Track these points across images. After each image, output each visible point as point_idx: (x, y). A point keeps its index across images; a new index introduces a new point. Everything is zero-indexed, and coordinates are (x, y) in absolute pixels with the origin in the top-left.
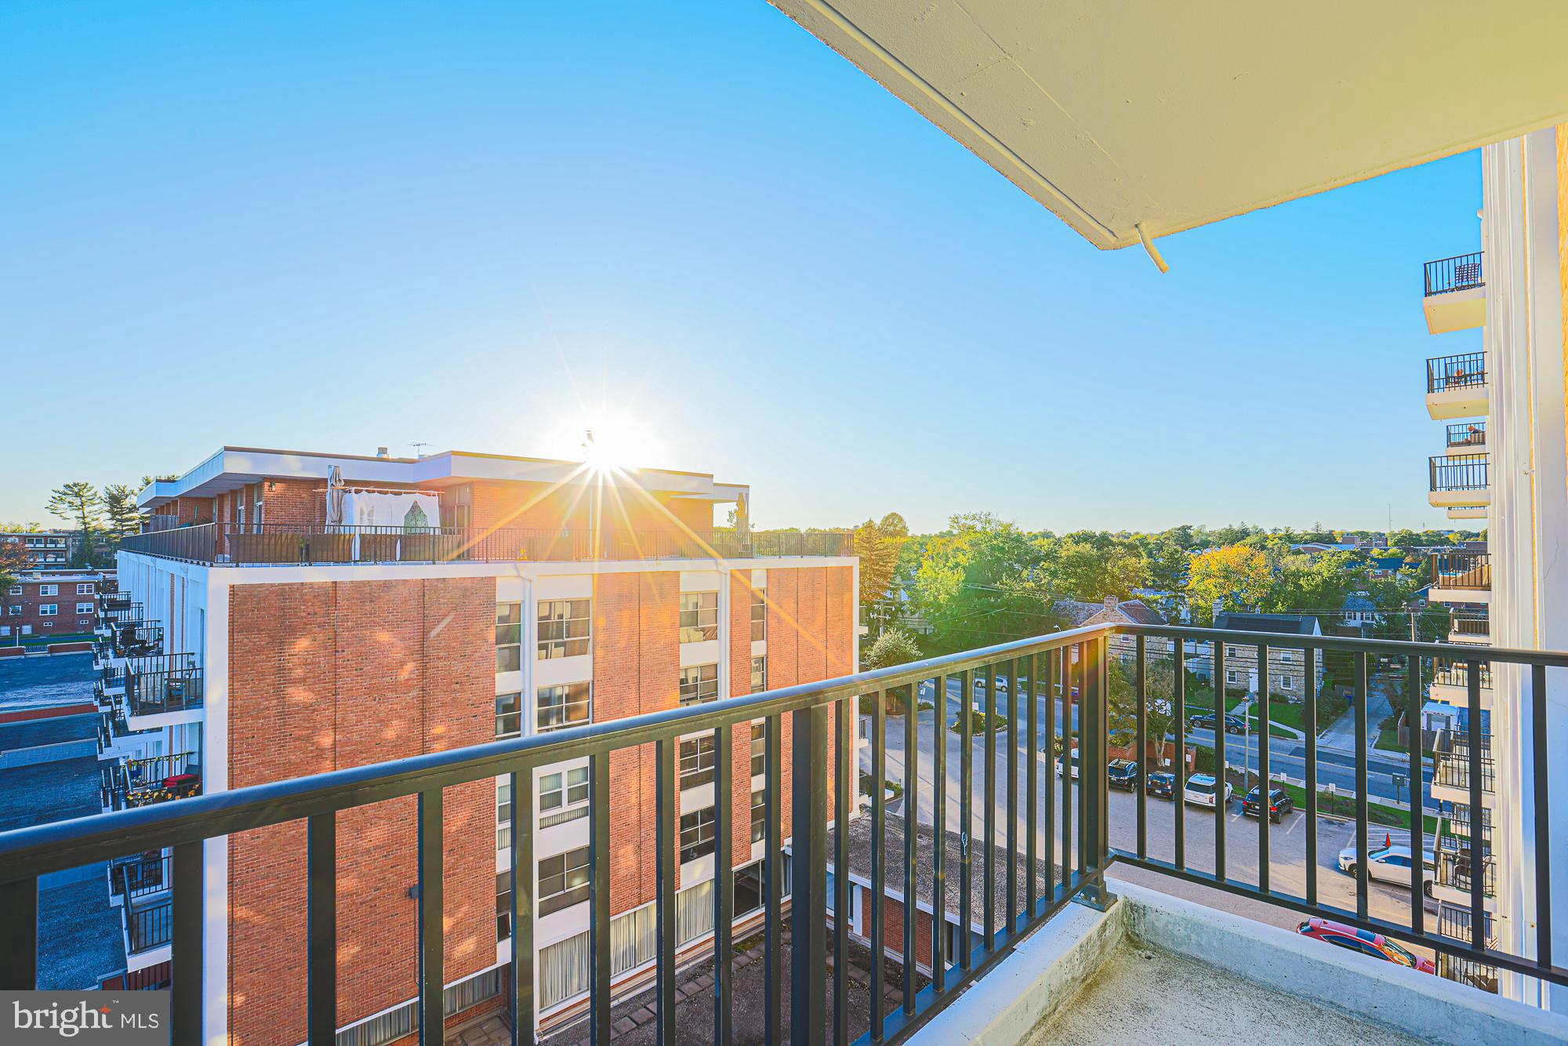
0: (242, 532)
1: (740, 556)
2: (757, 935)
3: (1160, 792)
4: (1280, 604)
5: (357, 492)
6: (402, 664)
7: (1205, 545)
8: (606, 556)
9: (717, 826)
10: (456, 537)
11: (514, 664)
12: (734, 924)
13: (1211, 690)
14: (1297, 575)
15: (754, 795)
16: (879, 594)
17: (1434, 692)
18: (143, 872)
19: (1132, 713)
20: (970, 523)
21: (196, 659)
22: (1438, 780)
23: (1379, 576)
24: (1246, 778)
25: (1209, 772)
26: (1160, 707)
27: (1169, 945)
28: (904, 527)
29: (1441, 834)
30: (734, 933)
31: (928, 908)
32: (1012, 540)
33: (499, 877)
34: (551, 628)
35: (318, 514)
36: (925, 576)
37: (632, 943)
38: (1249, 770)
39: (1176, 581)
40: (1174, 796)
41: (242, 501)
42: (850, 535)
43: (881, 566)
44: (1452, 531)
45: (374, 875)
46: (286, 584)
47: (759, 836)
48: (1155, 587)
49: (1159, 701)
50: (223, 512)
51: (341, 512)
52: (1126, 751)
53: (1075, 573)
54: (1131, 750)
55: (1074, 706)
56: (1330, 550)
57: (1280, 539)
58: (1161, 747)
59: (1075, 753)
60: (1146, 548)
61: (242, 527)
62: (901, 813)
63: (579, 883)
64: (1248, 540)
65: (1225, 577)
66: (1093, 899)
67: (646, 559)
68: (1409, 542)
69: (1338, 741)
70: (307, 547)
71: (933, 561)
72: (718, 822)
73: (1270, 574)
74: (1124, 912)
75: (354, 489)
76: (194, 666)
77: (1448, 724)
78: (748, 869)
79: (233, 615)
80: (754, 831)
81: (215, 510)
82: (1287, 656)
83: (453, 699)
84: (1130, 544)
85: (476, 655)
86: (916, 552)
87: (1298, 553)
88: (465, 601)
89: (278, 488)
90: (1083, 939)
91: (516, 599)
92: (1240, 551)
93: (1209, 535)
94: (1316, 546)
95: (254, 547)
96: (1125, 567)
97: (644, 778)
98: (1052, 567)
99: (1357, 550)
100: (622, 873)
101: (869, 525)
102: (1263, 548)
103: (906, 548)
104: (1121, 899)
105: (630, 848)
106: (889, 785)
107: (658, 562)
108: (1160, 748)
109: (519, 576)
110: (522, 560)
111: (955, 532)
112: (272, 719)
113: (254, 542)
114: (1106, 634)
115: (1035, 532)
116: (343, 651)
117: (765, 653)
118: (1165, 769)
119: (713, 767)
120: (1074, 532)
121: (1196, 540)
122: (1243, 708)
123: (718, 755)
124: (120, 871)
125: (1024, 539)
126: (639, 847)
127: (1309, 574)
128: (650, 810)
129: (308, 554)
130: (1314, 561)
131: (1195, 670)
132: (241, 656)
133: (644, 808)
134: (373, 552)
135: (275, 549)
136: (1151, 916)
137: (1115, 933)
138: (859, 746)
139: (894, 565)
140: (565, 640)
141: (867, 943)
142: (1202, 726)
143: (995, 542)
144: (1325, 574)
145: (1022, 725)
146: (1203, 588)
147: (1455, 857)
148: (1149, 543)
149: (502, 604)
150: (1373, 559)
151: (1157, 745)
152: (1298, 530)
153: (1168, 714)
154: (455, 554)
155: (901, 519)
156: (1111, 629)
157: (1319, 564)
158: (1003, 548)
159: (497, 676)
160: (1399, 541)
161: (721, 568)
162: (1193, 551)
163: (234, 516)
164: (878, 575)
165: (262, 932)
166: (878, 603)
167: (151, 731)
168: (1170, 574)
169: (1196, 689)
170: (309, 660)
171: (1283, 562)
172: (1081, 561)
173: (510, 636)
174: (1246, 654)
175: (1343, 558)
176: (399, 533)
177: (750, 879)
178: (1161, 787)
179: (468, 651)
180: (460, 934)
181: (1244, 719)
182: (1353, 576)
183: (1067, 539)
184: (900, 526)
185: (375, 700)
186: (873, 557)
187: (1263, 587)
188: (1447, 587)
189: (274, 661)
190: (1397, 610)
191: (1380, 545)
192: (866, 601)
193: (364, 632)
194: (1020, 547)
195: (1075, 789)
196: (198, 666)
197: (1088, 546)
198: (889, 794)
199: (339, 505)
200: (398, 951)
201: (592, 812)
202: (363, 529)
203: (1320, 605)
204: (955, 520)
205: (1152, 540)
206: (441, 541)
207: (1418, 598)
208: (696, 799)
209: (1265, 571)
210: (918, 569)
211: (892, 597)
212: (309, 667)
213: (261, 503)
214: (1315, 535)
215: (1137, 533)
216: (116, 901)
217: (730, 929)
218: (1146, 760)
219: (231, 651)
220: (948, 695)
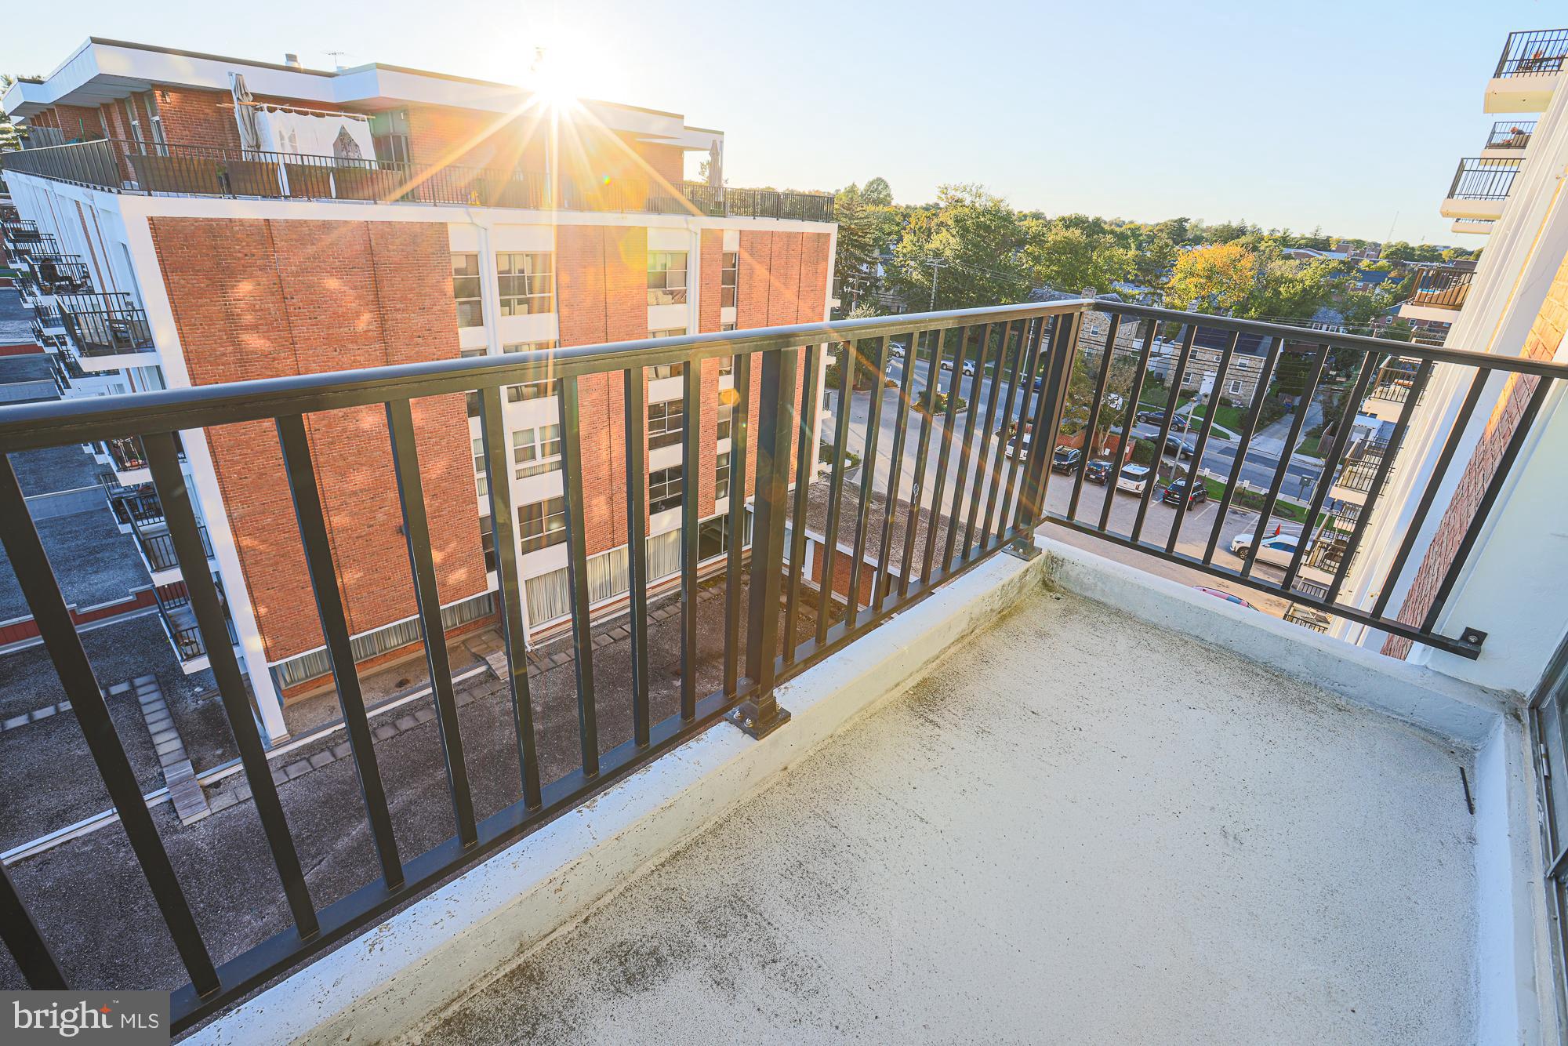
0: (144, 154)
1: (712, 214)
2: (718, 576)
3: (1094, 477)
4: (1253, 310)
5: (271, 110)
6: (358, 314)
7: (1197, 240)
8: (566, 206)
9: (685, 482)
10: (397, 175)
11: (477, 320)
12: (699, 566)
13: (1164, 389)
14: (1279, 281)
15: (719, 457)
16: (855, 267)
17: (1368, 405)
18: (143, 505)
19: (1085, 405)
20: (959, 195)
21: (133, 299)
22: (1340, 483)
23: (1359, 289)
24: (1174, 471)
25: (1142, 463)
26: (1112, 402)
27: (1078, 590)
28: (889, 195)
29: (1324, 528)
30: (699, 574)
31: (875, 563)
32: (999, 218)
33: (482, 520)
34: (512, 284)
35: (230, 137)
36: (905, 251)
37: (608, 578)
38: (1179, 464)
39: (1158, 277)
40: (1108, 481)
41: (133, 114)
42: (831, 200)
43: (860, 236)
44: (1448, 247)
45: (364, 514)
46: (212, 220)
47: (723, 493)
48: (1136, 282)
49: (1113, 396)
50: (114, 127)
51: (257, 135)
52: (1072, 439)
53: (1059, 260)
54: (1077, 438)
55: (1035, 396)
56: (1321, 257)
57: (1275, 241)
58: (1104, 437)
59: (1027, 438)
60: (1137, 240)
61: (142, 146)
62: (857, 480)
63: (556, 527)
64: (1243, 240)
65: (1209, 278)
66: (1021, 550)
67: (609, 211)
68: (1402, 255)
69: (1268, 444)
70: (226, 176)
71: (915, 235)
72: (686, 480)
73: (1253, 277)
74: (1045, 563)
75: (265, 105)
76: (133, 307)
77: (1367, 436)
78: (712, 521)
79: (160, 252)
80: (718, 489)
81: (104, 124)
82: (1244, 362)
83: (417, 353)
84: (1122, 233)
85: (436, 308)
86: (898, 224)
87: (1288, 257)
88: (416, 248)
89: (171, 98)
90: (1006, 580)
91: (472, 249)
92: (1233, 249)
93: (1204, 231)
94: (1308, 252)
95: (163, 173)
96: (1111, 258)
97: (614, 436)
98: (1037, 251)
99: (1346, 260)
100: (596, 520)
101: (852, 190)
102: (1255, 249)
103: (888, 219)
104: (1044, 552)
105: (602, 498)
106: (848, 456)
107: (624, 215)
108: (1103, 439)
109: (472, 223)
110: (473, 205)
111: (942, 205)
112: (233, 366)
113: (162, 166)
114: (1083, 309)
115: (1026, 211)
116: (292, 298)
117: (735, 320)
118: (1104, 458)
119: (681, 429)
120: (1066, 215)
121: (1190, 235)
122: (1188, 409)
123: (686, 417)
124: (121, 504)
125: (1014, 218)
126: (611, 498)
127: (1291, 281)
128: (620, 465)
129: (228, 185)
130: (1301, 267)
131: (1154, 369)
132: (182, 298)
133: (615, 465)
134: (304, 187)
135: (189, 177)
136: (1067, 567)
137: (1033, 580)
138: (824, 418)
139: (873, 236)
140: (528, 296)
141: (817, 587)
142: (1146, 422)
143: (982, 219)
144: (1307, 283)
145: (982, 409)
146: (1183, 287)
147: (1328, 545)
148: (1141, 235)
149: (458, 254)
150: (1359, 270)
151: (1101, 435)
152: (1295, 234)
153: (1119, 408)
154: (398, 194)
155: (887, 186)
156: (1089, 305)
157: (1305, 271)
158: (990, 227)
159: (460, 330)
160: (1392, 253)
161: (691, 227)
162: (1184, 246)
163: (129, 131)
164: (856, 246)
165: (269, 559)
166: (853, 277)
167: (109, 373)
168: (1153, 270)
169: (1150, 387)
170: (257, 306)
171: (1270, 266)
172: (1069, 247)
173: (469, 289)
174: (1207, 357)
175: (1330, 267)
176: (329, 165)
177: (714, 530)
178: (1096, 473)
179: (427, 303)
180: (450, 564)
181: (1186, 418)
182: (1333, 286)
183: (1058, 222)
184: (884, 193)
185: (336, 351)
186: (853, 226)
187: (1243, 290)
188: (1420, 303)
189: (220, 305)
190: (1363, 325)
191: (1372, 256)
192: (841, 274)
193: (311, 278)
194: (1008, 227)
195: (1020, 470)
196: (137, 307)
197: (1078, 232)
198: (848, 463)
199: (252, 124)
200: (398, 576)
201: (563, 465)
202: (287, 156)
203: (1291, 313)
204: (944, 191)
205: (1144, 231)
206: (380, 176)
207: (1388, 314)
208: (665, 458)
209: (1250, 274)
210: (898, 243)
211: (867, 271)
212: (259, 313)
213: (157, 118)
214: (1311, 240)
215: (1132, 222)
216: (125, 529)
217: (696, 570)
218: (1088, 449)
219: (170, 293)
220: (915, 376)
